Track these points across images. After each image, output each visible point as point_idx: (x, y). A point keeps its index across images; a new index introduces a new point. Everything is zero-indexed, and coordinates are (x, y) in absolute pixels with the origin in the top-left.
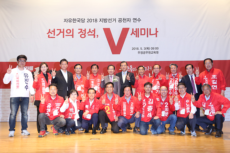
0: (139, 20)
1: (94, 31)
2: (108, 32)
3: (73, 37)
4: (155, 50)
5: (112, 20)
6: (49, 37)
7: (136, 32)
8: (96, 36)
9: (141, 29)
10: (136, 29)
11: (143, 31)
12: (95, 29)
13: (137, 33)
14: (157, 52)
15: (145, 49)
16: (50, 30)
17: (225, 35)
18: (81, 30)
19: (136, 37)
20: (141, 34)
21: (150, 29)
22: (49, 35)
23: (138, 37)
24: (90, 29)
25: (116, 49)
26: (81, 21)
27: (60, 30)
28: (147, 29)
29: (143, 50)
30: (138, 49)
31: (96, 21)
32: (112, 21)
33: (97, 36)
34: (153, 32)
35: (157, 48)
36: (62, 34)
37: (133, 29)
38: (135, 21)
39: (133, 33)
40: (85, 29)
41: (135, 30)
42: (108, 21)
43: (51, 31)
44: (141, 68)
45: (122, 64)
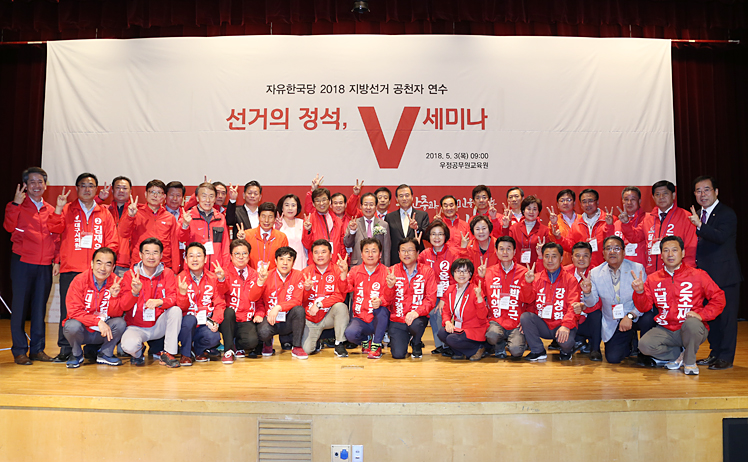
0: (443, 88)
1: (337, 112)
2: (369, 116)
3: (287, 128)
4: (479, 160)
5: (381, 88)
6: (231, 128)
7: (435, 116)
8: (341, 126)
9: (448, 110)
10: (436, 110)
11: (452, 114)
12: (338, 109)
13: (437, 119)
14: (486, 165)
15: (457, 156)
16: (233, 111)
17: (637, 128)
18: (307, 110)
19: (437, 128)
20: (448, 123)
21: (469, 110)
22: (231, 124)
23: (441, 128)
24: (327, 110)
25: (389, 156)
26: (306, 90)
27: (258, 111)
28: (462, 110)
29: (453, 160)
30: (440, 155)
31: (342, 91)
32: (380, 90)
33: (345, 124)
34: (476, 117)
35: (485, 156)
36: (261, 120)
37: (428, 110)
38: (433, 91)
39: (428, 118)
40: (316, 109)
41: (433, 112)
42: (369, 91)
43: (236, 114)
44: (449, 201)
45: (400, 192)
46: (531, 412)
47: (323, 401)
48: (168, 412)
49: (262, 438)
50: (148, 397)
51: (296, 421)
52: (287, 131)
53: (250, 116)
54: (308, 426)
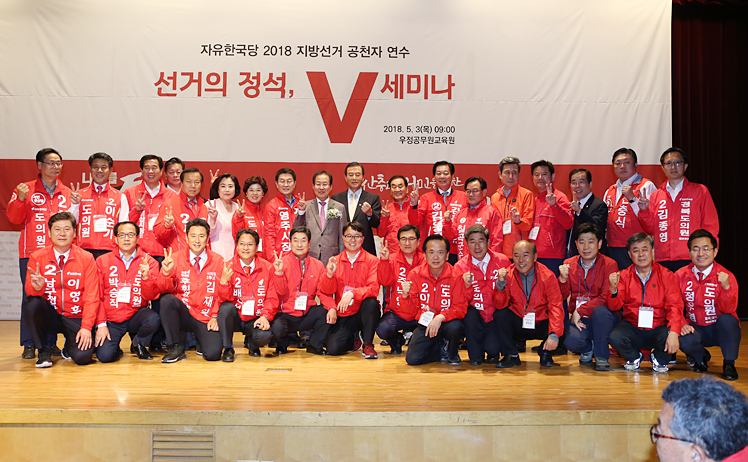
0: (404, 51)
1: (283, 78)
2: (318, 82)
3: (224, 95)
4: (445, 134)
5: (333, 50)
6: (160, 94)
7: (395, 83)
8: (287, 94)
9: (409, 77)
10: (396, 76)
11: (414, 81)
12: (284, 74)
13: (397, 86)
14: (452, 140)
15: (419, 129)
16: (162, 74)
17: (627, 99)
18: (248, 74)
19: (396, 97)
20: (409, 91)
21: (433, 77)
22: (160, 89)
23: (402, 97)
24: (271, 75)
25: (341, 129)
26: (247, 52)
27: (191, 75)
28: (426, 76)
29: (414, 134)
30: (400, 128)
31: (288, 53)
32: (332, 52)
33: (291, 92)
34: (441, 85)
35: (450, 130)
36: (194, 85)
37: (387, 76)
38: (393, 54)
39: (387, 86)
40: (259, 74)
41: (392, 79)
42: (320, 54)
43: (165, 78)
44: (398, 181)
45: (350, 170)
46: (467, 424)
47: (227, 409)
48: (45, 425)
49: (157, 453)
50: (33, 406)
51: (196, 432)
52: (224, 98)
53: (182, 81)
54: (210, 438)
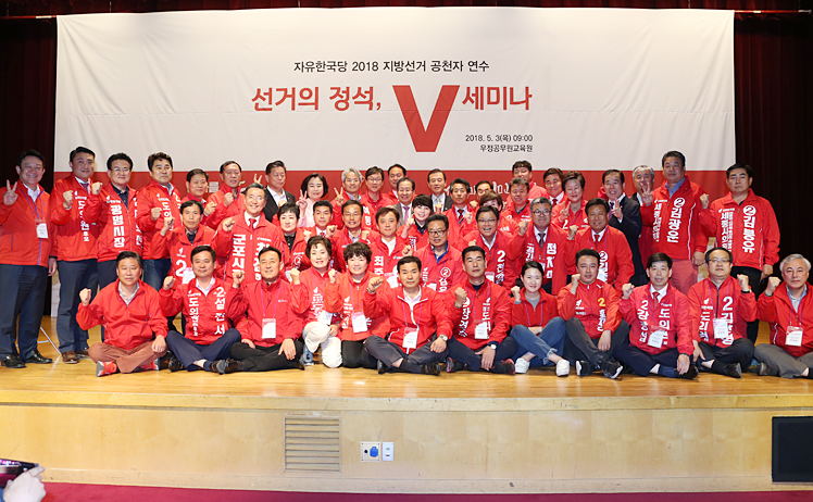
0: (484, 65)
1: (371, 92)
2: (404, 95)
3: (316, 109)
5: (417, 65)
6: (257, 108)
7: (476, 95)
8: (375, 106)
9: (489, 89)
10: (477, 88)
11: (493, 93)
12: (371, 88)
13: (477, 98)
14: (530, 147)
15: (499, 138)
16: (259, 90)
17: (693, 107)
18: (339, 89)
19: (477, 108)
20: (489, 103)
21: (512, 89)
22: (257, 104)
23: (482, 108)
24: (360, 89)
25: (426, 139)
26: (337, 68)
27: (286, 90)
28: (505, 88)
29: (494, 143)
30: (481, 137)
31: (375, 68)
32: (416, 67)
33: (379, 104)
34: (519, 96)
35: (528, 138)
36: (289, 100)
37: (468, 89)
38: (474, 68)
39: (468, 98)
40: (348, 88)
41: (473, 91)
42: (405, 69)
43: (262, 94)
45: (432, 176)
46: (569, 408)
47: (352, 396)
48: (191, 409)
49: (289, 434)
50: (169, 392)
51: (324, 417)
52: (316, 112)
54: (336, 422)
